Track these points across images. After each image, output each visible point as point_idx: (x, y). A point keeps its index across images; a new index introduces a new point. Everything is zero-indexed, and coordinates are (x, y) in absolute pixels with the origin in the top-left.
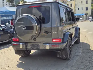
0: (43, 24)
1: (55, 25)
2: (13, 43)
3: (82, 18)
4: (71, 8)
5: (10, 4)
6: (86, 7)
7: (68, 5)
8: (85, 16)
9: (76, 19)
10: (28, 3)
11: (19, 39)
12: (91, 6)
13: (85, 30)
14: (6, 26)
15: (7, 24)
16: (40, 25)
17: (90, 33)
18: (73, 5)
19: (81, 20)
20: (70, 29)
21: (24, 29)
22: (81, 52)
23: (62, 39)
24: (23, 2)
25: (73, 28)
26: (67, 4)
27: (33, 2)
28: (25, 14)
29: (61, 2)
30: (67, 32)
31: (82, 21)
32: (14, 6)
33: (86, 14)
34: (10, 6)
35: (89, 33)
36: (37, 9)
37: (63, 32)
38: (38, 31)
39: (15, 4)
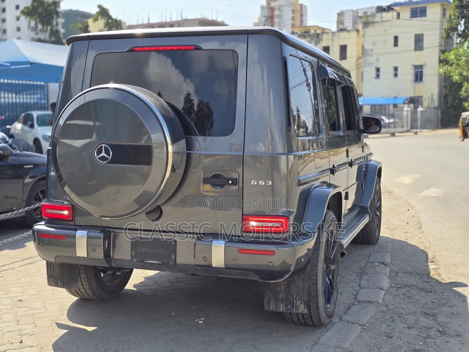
0: (200, 138)
1: (262, 148)
2: (41, 226)
3: (393, 116)
4: (344, 64)
5: (35, 29)
6: (416, 67)
7: (327, 49)
8: (407, 109)
9: (367, 120)
10: (131, 27)
11: (73, 208)
12: (441, 61)
13: (407, 180)
14: (11, 136)
15: (18, 126)
16: (183, 142)
17: (433, 192)
18: (350, 52)
19: (389, 125)
20: (333, 171)
21: (103, 158)
22: (386, 283)
23: (292, 218)
24: (101, 22)
25: (351, 164)
26: (324, 43)
27: (152, 26)
28: (112, 85)
29: (293, 33)
30: (317, 183)
31: (393, 135)
32: (58, 42)
33: (415, 101)
34: (40, 40)
35: (425, 193)
36: (169, 61)
37: (300, 184)
38: (173, 170)
39: (62, 31)
